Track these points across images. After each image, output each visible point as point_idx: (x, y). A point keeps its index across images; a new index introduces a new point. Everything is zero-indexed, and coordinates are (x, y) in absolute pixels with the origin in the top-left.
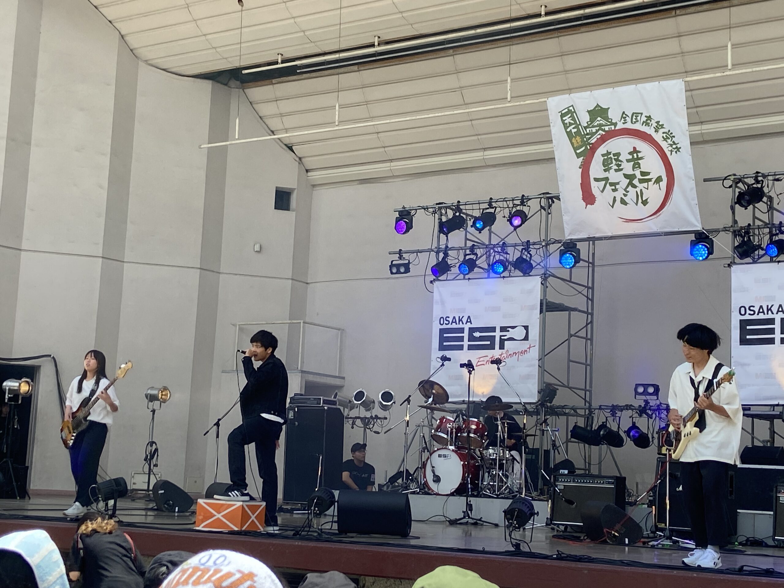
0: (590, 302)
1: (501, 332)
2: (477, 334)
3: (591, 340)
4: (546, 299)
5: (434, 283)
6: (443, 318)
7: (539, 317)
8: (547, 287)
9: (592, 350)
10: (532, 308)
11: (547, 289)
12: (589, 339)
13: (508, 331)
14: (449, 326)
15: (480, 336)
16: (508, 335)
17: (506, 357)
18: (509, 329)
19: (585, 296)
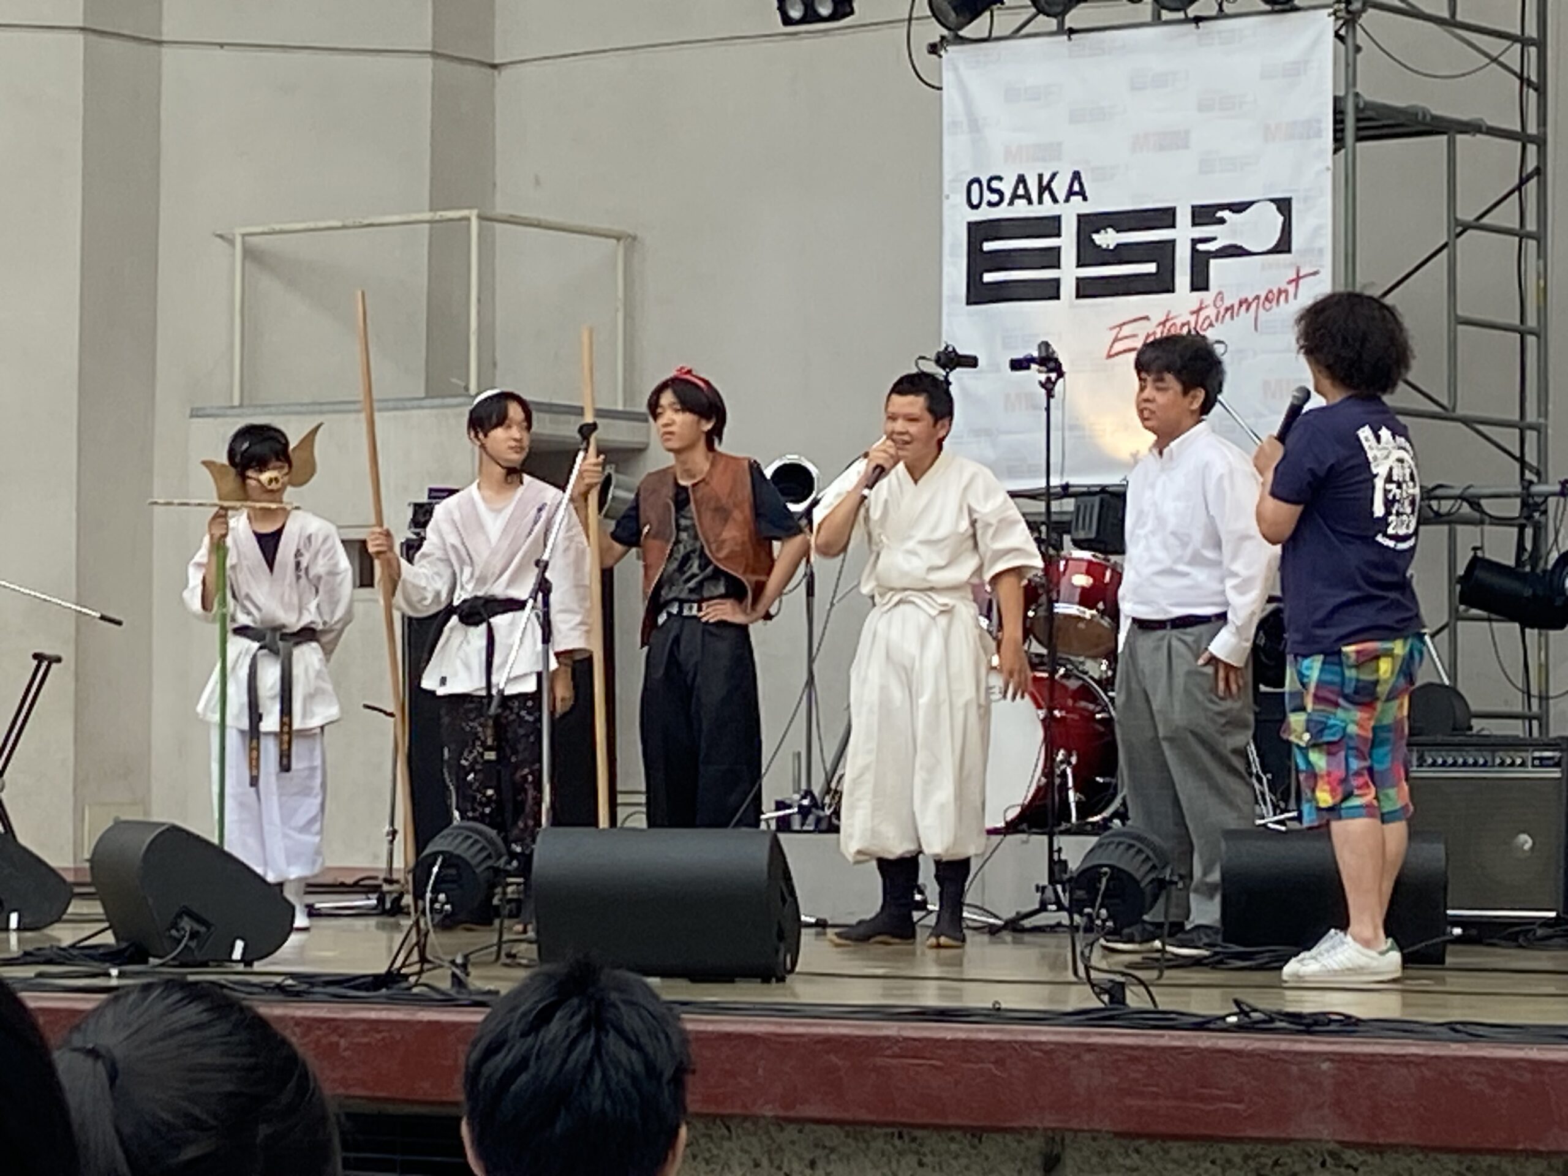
0: (1532, 95)
1: (1194, 224)
2: (1107, 239)
3: (1540, 238)
4: (1357, 95)
5: (942, 53)
6: (978, 181)
7: (1330, 164)
8: (1358, 49)
9: (1543, 275)
10: (1306, 130)
11: (1359, 56)
12: (1530, 236)
13: (1222, 221)
14: (1003, 212)
15: (1118, 245)
16: (1222, 236)
17: (1213, 318)
18: (1225, 214)
19: (1515, 73)
